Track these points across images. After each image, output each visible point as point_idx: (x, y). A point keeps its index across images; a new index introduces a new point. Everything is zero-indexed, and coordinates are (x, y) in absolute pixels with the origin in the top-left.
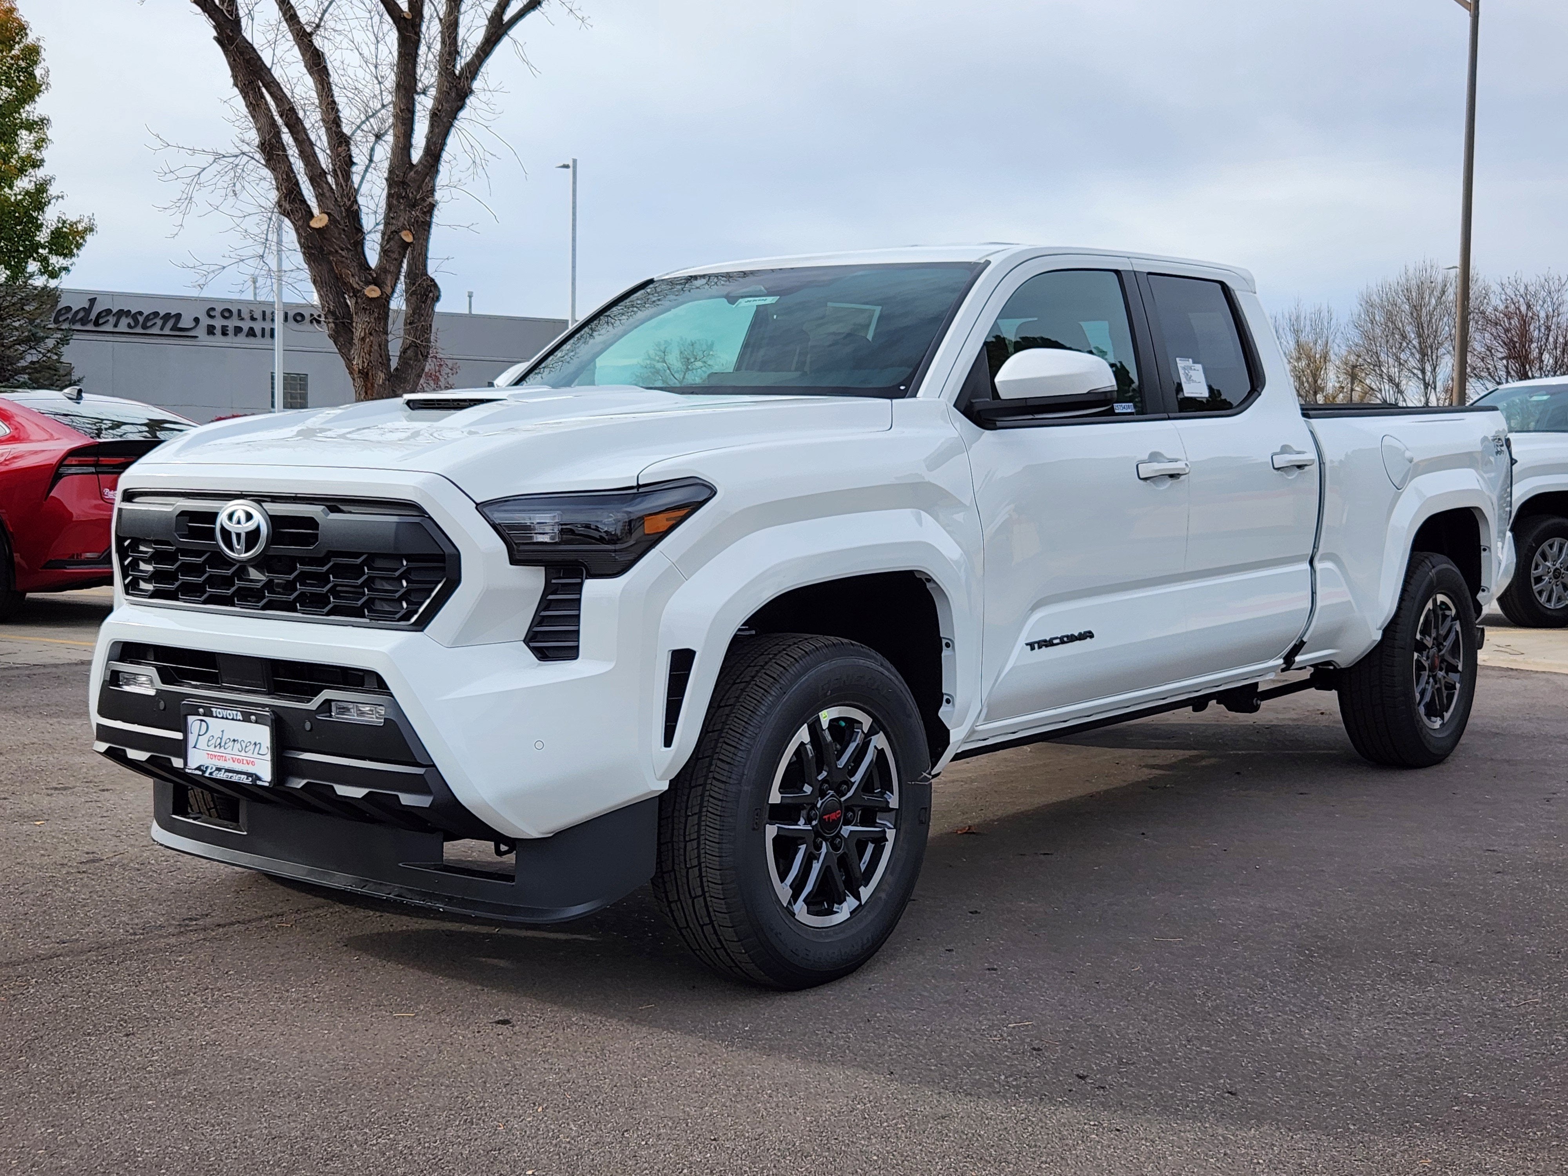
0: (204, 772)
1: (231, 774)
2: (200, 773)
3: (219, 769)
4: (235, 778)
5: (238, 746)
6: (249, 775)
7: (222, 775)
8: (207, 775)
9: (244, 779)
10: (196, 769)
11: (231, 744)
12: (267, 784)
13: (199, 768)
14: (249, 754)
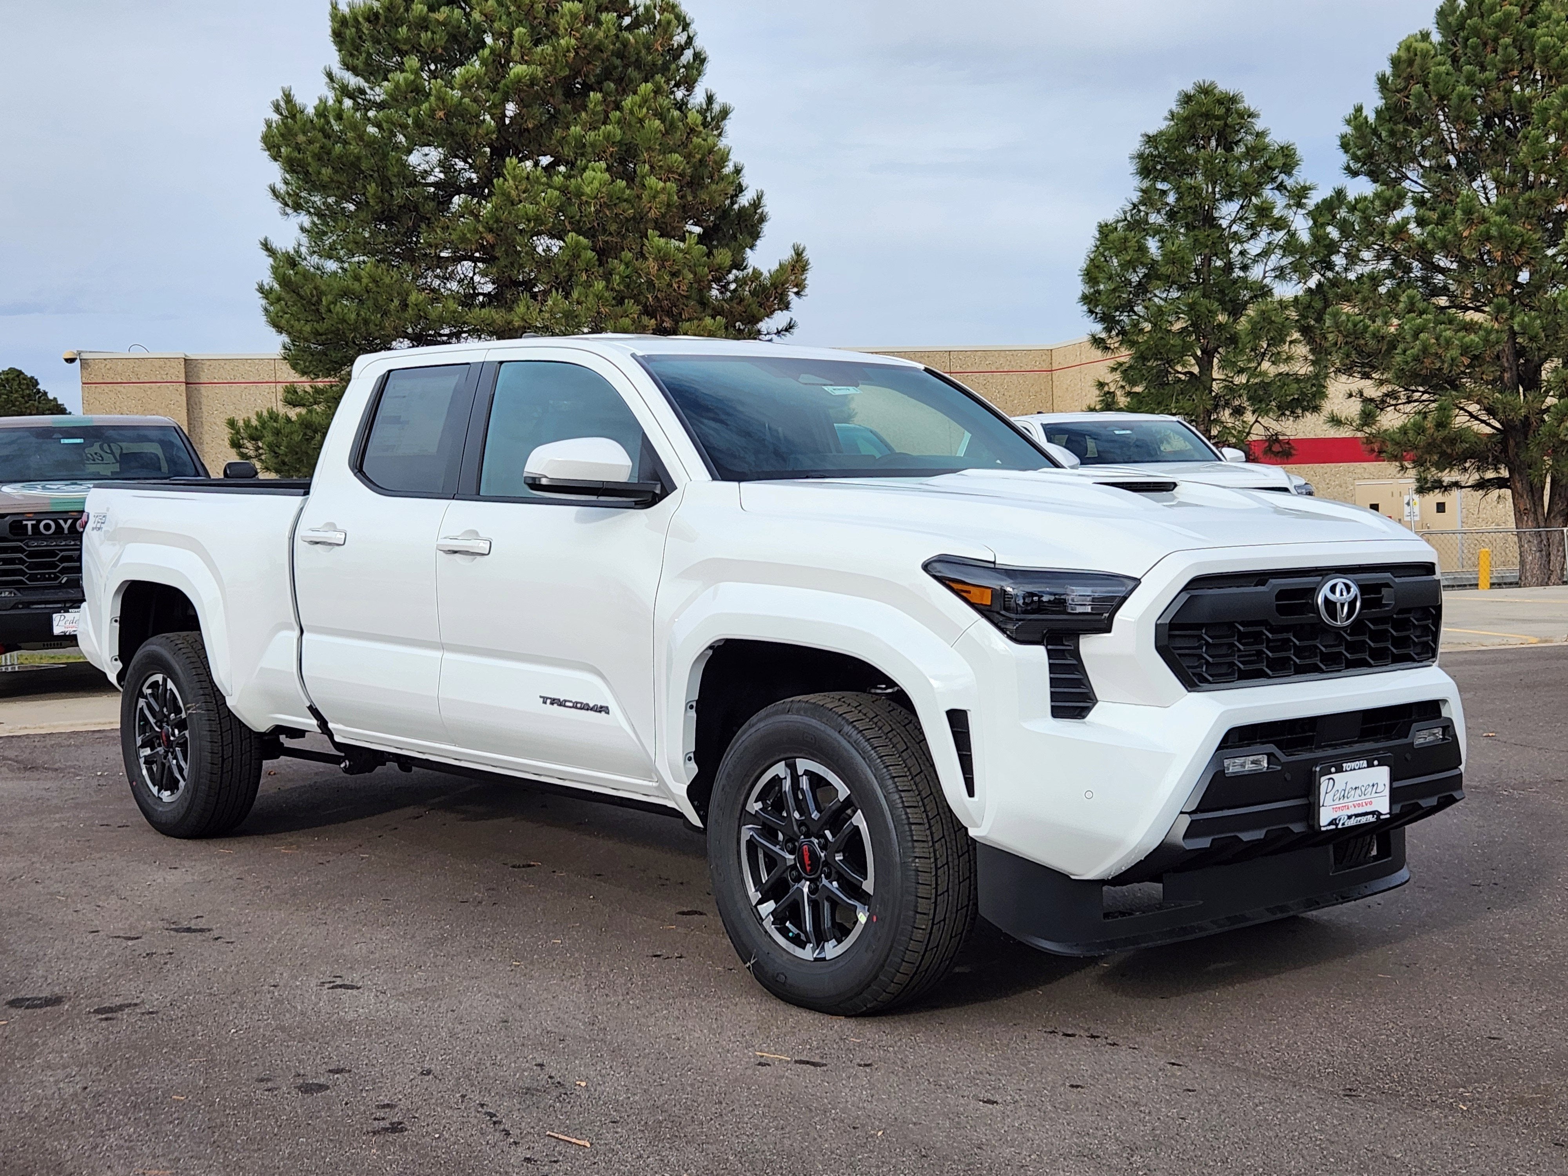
0: (1337, 825)
1: (1359, 819)
2: (1333, 827)
3: (1350, 817)
4: (1363, 820)
5: (1358, 791)
6: (1373, 813)
7: (1353, 822)
8: (1340, 826)
9: (1371, 819)
10: (1329, 824)
11: (1353, 792)
12: (1388, 816)
13: (1330, 824)
14: (1368, 796)
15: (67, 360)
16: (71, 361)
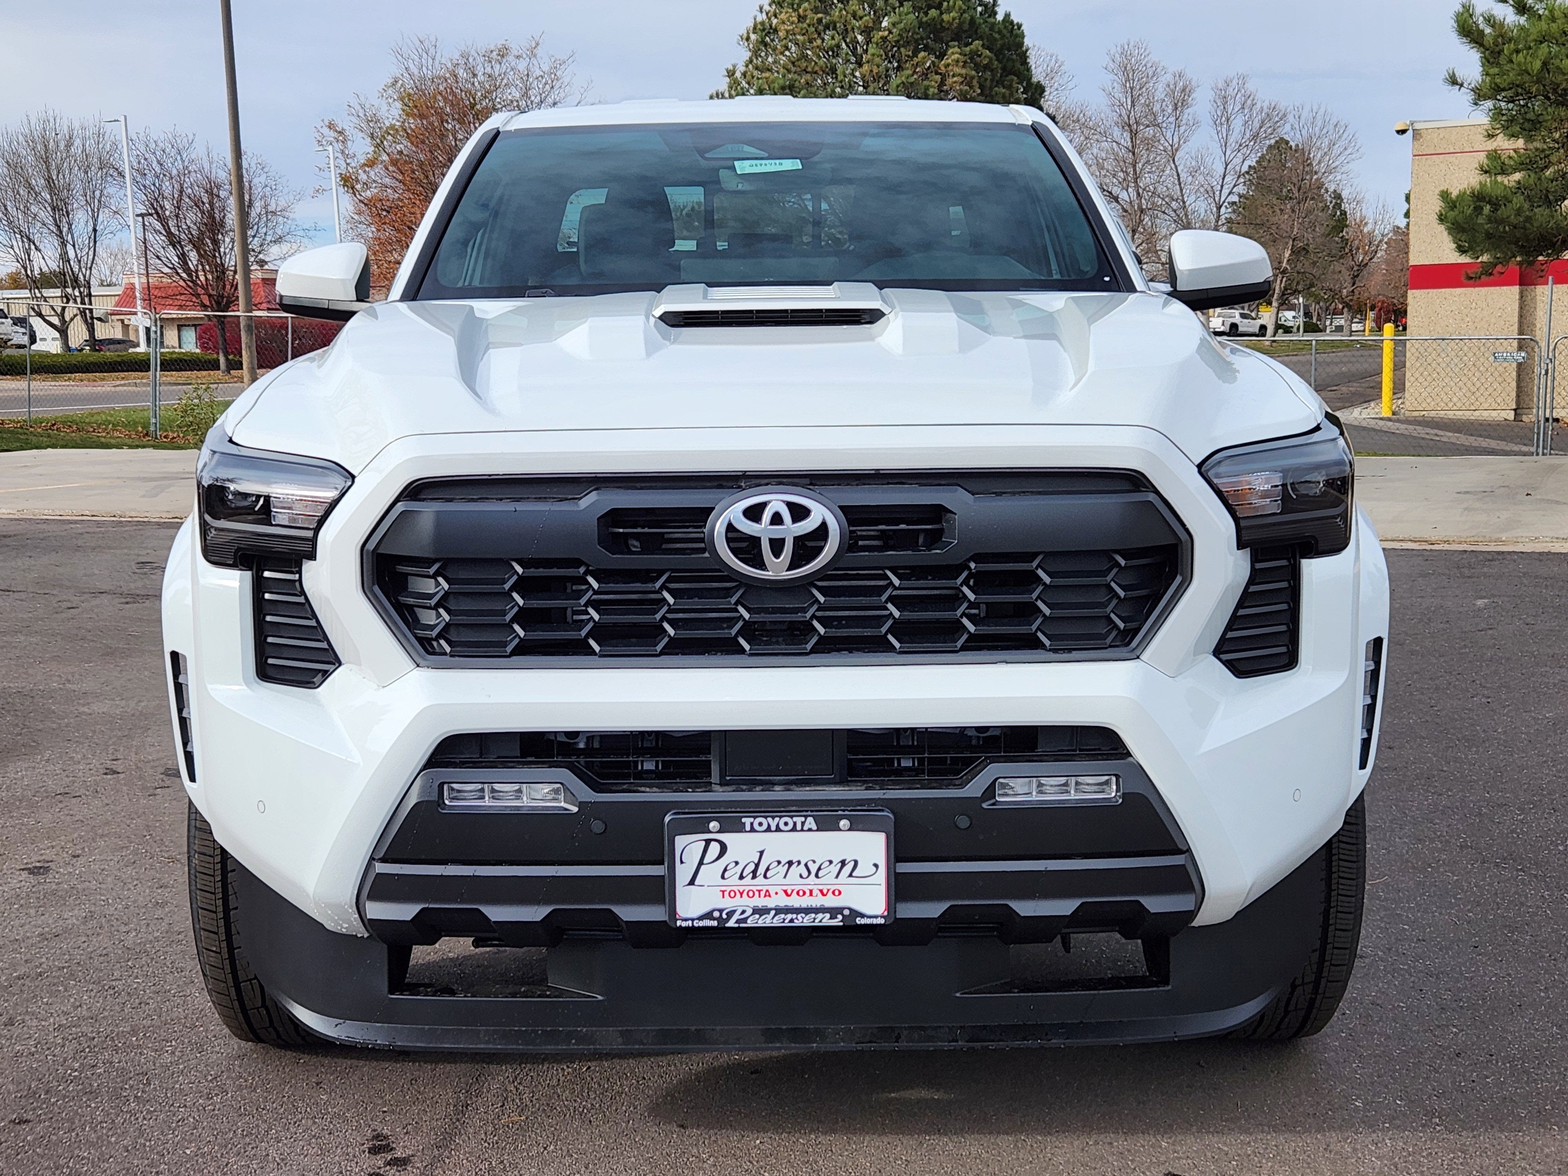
0: (723, 920)
1: (791, 916)
2: (714, 923)
3: (760, 912)
4: (803, 920)
5: (798, 869)
6: (833, 912)
7: (769, 921)
8: (733, 924)
9: (823, 920)
10: (700, 918)
11: (781, 868)
12: (882, 921)
13: (708, 917)
14: (828, 880)
15: (1398, 132)
16: (1402, 132)
